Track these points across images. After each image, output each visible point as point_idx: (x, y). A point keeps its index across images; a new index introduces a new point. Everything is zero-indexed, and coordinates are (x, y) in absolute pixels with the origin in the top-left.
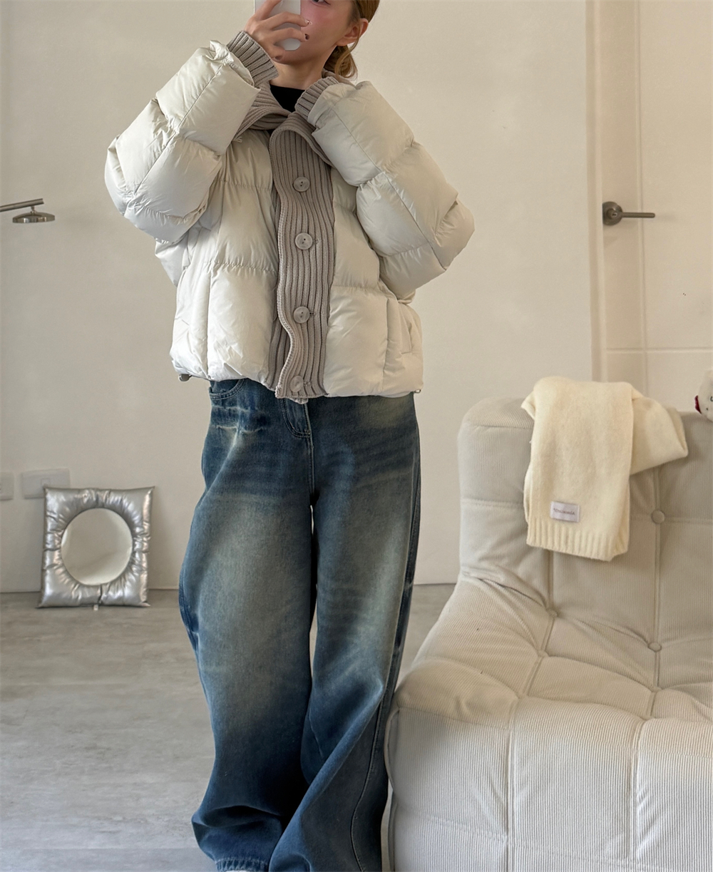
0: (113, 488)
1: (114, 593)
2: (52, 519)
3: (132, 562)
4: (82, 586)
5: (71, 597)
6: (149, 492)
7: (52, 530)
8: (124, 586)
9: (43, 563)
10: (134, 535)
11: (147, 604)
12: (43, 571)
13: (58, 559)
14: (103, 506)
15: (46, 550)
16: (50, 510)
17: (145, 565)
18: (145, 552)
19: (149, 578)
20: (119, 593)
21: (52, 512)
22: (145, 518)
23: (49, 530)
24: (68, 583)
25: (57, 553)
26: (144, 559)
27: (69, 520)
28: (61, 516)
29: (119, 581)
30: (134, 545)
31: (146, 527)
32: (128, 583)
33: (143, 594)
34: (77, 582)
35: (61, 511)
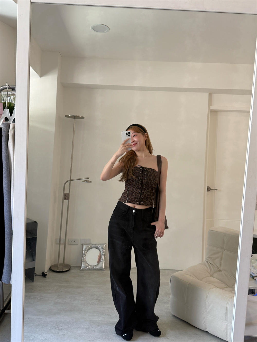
11: (104, 270)
19: (105, 265)
20: (98, 267)
32: (100, 264)
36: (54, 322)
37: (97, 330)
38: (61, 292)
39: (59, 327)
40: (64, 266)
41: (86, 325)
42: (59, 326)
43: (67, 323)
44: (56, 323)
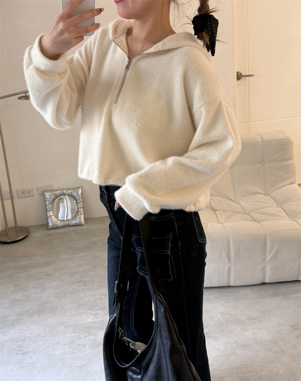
0: (68, 188)
1: (73, 222)
2: (48, 201)
3: (78, 212)
4: (62, 221)
5: (58, 225)
6: (81, 189)
7: (49, 204)
8: (76, 219)
9: (47, 215)
10: (77, 203)
11: (85, 224)
12: (47, 218)
13: (52, 214)
14: (65, 195)
15: (47, 211)
16: (47, 198)
17: (82, 212)
18: (82, 208)
19: (84, 216)
20: (75, 222)
21: (47, 199)
22: (80, 197)
23: (47, 205)
24: (57, 221)
25: (51, 212)
26: (82, 209)
27: (54, 200)
28: (51, 200)
29: (74, 218)
30: (78, 206)
31: (81, 200)
32: (78, 219)
33: (84, 221)
34: (60, 220)
35: (50, 198)
36: (14, 340)
37: (89, 343)
38: (19, 278)
39: (22, 349)
40: (18, 232)
41: (68, 335)
42: (23, 347)
43: (36, 339)
44: (17, 342)
